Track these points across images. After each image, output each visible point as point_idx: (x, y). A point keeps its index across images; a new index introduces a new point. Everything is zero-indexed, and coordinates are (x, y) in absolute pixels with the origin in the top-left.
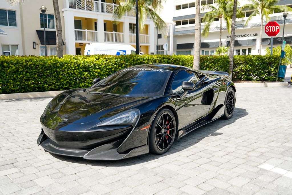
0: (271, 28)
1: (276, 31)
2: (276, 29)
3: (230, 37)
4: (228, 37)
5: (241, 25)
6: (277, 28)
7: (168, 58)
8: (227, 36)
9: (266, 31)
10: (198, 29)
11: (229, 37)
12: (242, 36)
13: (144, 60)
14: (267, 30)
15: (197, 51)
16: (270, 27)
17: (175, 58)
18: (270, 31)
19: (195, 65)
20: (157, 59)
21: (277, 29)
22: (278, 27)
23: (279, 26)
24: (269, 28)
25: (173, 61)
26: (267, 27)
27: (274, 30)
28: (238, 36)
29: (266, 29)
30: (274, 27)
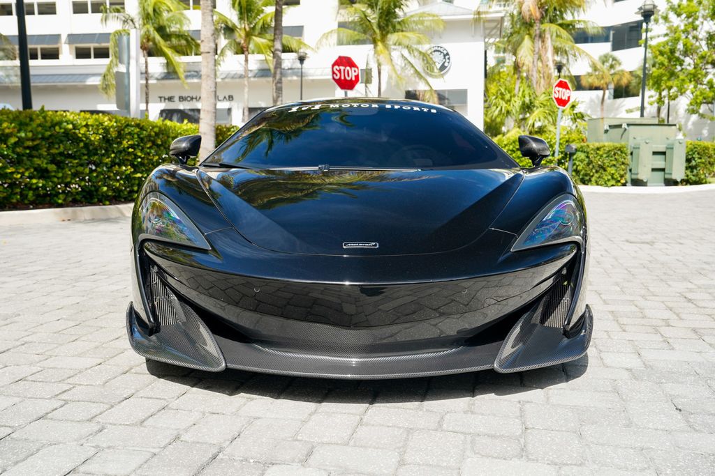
0: (344, 70)
1: (354, 79)
2: (352, 75)
3: (167, 101)
4: (163, 99)
5: (195, 74)
6: (355, 71)
7: (137, 125)
8: (161, 98)
9: (335, 75)
10: (209, 52)
11: (165, 99)
12: (196, 98)
13: (75, 127)
14: (337, 75)
15: (208, 111)
16: (342, 68)
17: (157, 126)
18: (343, 78)
19: (205, 148)
20: (112, 126)
21: (354, 74)
23: (357, 68)
24: (340, 71)
25: (153, 134)
26: (336, 67)
27: (348, 76)
28: (189, 99)
29: (334, 73)
30: (348, 68)
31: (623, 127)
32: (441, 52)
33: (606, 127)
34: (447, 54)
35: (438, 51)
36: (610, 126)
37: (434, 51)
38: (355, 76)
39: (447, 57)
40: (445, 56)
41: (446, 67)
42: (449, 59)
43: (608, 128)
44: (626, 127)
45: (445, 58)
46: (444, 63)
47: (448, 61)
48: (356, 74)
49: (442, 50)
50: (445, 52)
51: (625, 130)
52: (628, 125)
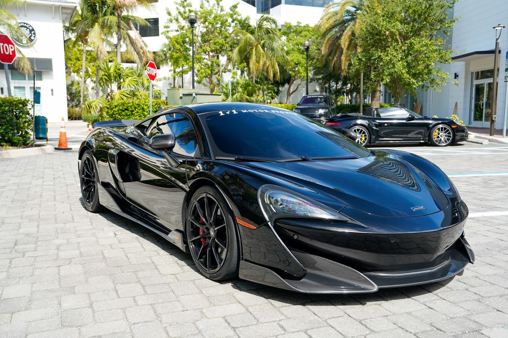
0: (3, 46)
1: (11, 54)
6: (12, 48)
18: (2, 53)
21: (11, 50)
22: (12, 46)
27: (7, 51)
30: (6, 45)
31: (193, 95)
32: (27, 28)
33: (181, 95)
34: (33, 30)
35: (25, 27)
36: (183, 94)
37: (21, 26)
38: (12, 51)
39: (33, 32)
40: (31, 31)
41: (33, 40)
42: (34, 34)
43: (182, 96)
44: (195, 96)
45: (31, 33)
46: (31, 36)
47: (34, 35)
48: (13, 50)
49: (27, 26)
50: (31, 28)
51: (194, 97)
52: (196, 94)
